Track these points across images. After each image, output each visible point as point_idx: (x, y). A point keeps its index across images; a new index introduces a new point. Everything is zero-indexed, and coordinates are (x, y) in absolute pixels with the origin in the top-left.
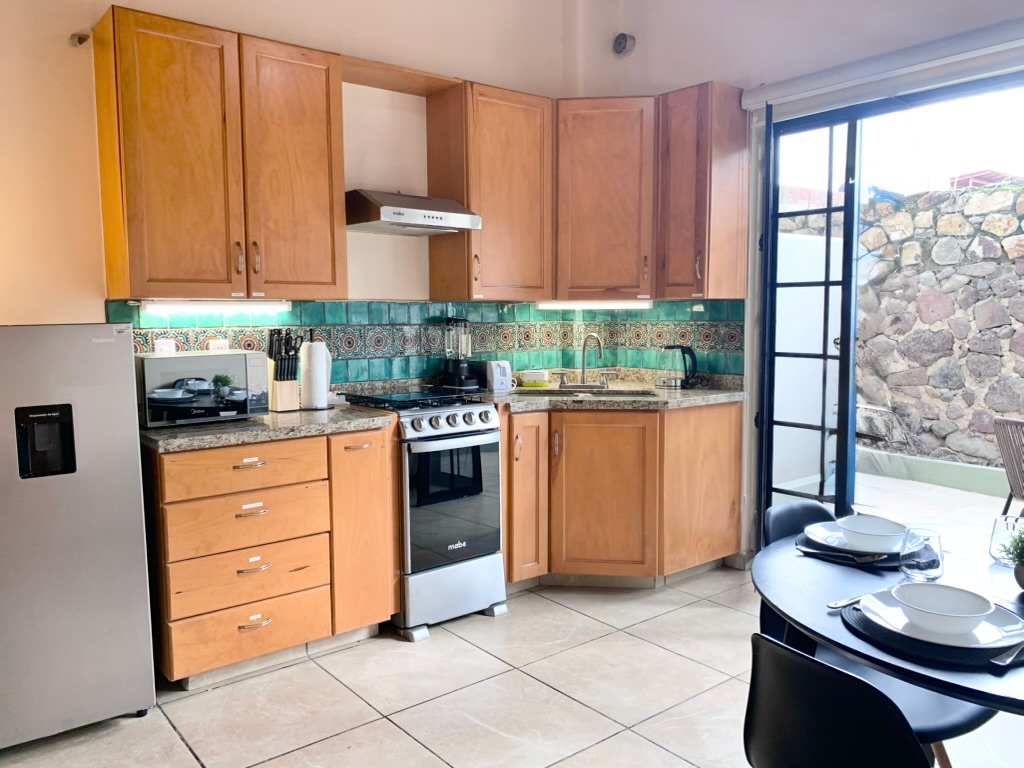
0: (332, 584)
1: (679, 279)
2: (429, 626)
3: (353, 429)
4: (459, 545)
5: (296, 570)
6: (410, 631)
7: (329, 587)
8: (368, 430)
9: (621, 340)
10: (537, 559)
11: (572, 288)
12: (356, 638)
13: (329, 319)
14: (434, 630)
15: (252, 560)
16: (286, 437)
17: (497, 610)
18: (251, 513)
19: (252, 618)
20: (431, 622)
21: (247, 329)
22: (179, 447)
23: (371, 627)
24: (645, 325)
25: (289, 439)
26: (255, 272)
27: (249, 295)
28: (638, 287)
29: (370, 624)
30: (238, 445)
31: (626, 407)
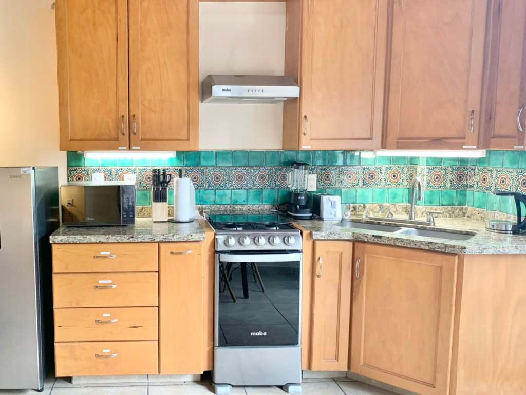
0: (159, 341)
1: (503, 132)
2: (233, 386)
3: (176, 240)
4: (260, 334)
5: (133, 327)
6: (216, 386)
7: (157, 342)
8: (186, 242)
9: (470, 183)
10: (337, 358)
11: (400, 139)
12: (182, 379)
13: (203, 163)
14: (235, 389)
15: (105, 315)
16: (128, 241)
17: (291, 388)
18: (105, 287)
19: (104, 351)
20: (234, 384)
21: (148, 168)
22: (61, 240)
23: (194, 375)
24: (491, 171)
25: (129, 243)
26: (134, 134)
27: (130, 148)
28: (464, 138)
29: (194, 373)
30: (96, 243)
31: (422, 247)
